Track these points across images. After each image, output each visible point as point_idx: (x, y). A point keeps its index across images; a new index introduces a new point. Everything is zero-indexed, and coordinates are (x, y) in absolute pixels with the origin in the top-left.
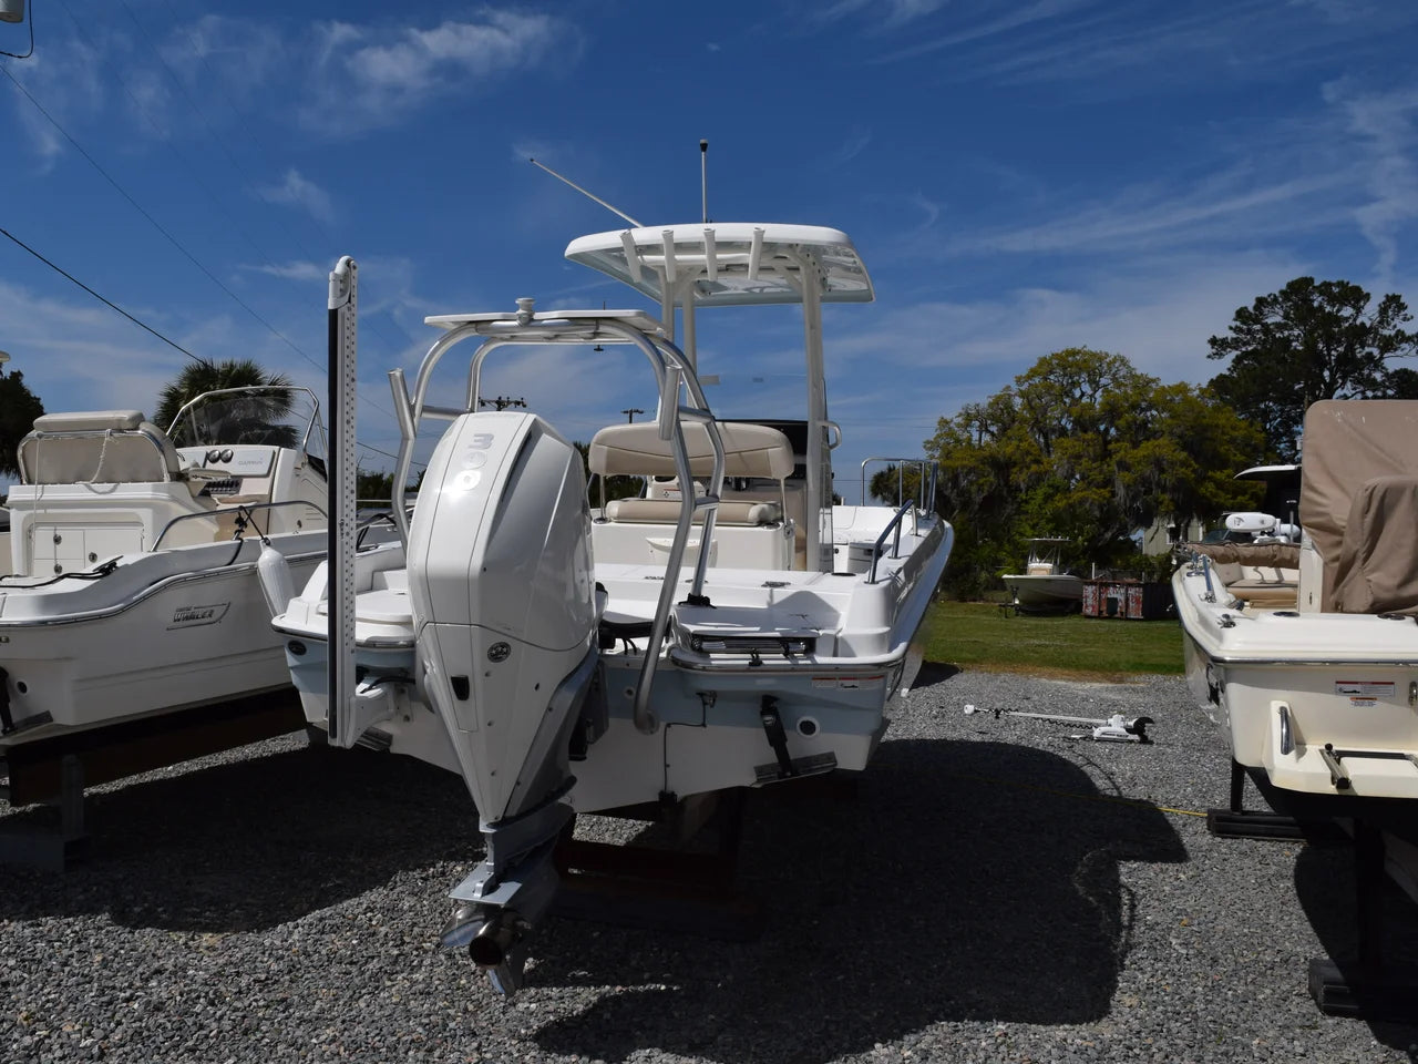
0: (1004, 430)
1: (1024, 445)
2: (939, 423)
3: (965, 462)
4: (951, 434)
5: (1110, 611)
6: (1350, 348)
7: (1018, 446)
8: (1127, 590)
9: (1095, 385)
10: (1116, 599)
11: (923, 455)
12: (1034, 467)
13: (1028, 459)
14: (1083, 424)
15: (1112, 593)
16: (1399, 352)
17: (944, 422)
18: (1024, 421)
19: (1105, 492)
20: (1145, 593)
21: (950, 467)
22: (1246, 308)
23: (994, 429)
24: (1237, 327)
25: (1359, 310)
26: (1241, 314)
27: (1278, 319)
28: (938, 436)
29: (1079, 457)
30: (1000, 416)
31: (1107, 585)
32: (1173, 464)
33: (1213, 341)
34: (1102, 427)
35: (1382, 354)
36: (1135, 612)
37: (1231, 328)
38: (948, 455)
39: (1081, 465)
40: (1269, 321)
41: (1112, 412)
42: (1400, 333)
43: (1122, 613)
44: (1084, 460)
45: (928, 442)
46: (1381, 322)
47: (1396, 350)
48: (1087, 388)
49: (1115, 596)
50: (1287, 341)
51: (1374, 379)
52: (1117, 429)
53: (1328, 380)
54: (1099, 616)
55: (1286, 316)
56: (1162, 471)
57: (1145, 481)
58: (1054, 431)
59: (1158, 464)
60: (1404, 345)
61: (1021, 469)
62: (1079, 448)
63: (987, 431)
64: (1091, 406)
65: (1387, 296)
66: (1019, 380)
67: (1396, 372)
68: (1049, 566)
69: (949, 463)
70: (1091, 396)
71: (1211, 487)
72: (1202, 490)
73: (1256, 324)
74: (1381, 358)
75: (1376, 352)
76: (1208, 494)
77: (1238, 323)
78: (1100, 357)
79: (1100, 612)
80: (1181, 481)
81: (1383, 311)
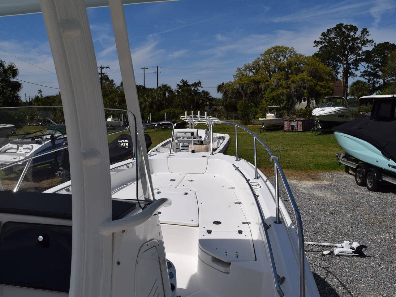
0: (257, 71)
1: (263, 76)
2: (238, 69)
3: (246, 82)
4: (241, 73)
5: (292, 129)
6: (353, 44)
7: (262, 76)
8: (297, 122)
9: (285, 57)
10: (294, 125)
11: (233, 80)
12: (267, 83)
13: (265, 80)
14: (280, 69)
15: (293, 123)
16: (367, 45)
17: (239, 69)
18: (263, 68)
19: (288, 90)
20: (303, 123)
21: (241, 83)
22: (325, 32)
23: (254, 71)
24: (322, 38)
25: (355, 33)
26: (323, 34)
27: (333, 36)
28: (237, 74)
29: (280, 79)
30: (256, 67)
31: (291, 121)
32: (308, 81)
33: (315, 42)
34: (287, 70)
35: (362, 46)
36: (300, 129)
37: (320, 38)
38: (240, 80)
39: (280, 82)
40: (331, 36)
41: (290, 65)
42: (367, 40)
43: (296, 130)
44: (281, 80)
45: (234, 76)
46: (361, 37)
47: (366, 45)
48: (282, 58)
49: (294, 124)
50: (336, 42)
51: (360, 53)
52: (291, 70)
53: (346, 53)
54: (289, 131)
55: (335, 35)
56: (305, 83)
57: (300, 87)
58: (272, 71)
59: (303, 81)
60: (368, 43)
61: (263, 83)
62: (280, 76)
63: (252, 72)
64: (283, 63)
65: (363, 29)
66: (262, 55)
67: (366, 51)
68: (273, 115)
69: (241, 82)
70: (283, 60)
71: (319, 87)
72: (316, 88)
73: (327, 37)
74: (362, 47)
75: (360, 45)
76: (318, 90)
77: (322, 37)
78: (287, 49)
79: (289, 129)
80: (310, 86)
81: (362, 33)
